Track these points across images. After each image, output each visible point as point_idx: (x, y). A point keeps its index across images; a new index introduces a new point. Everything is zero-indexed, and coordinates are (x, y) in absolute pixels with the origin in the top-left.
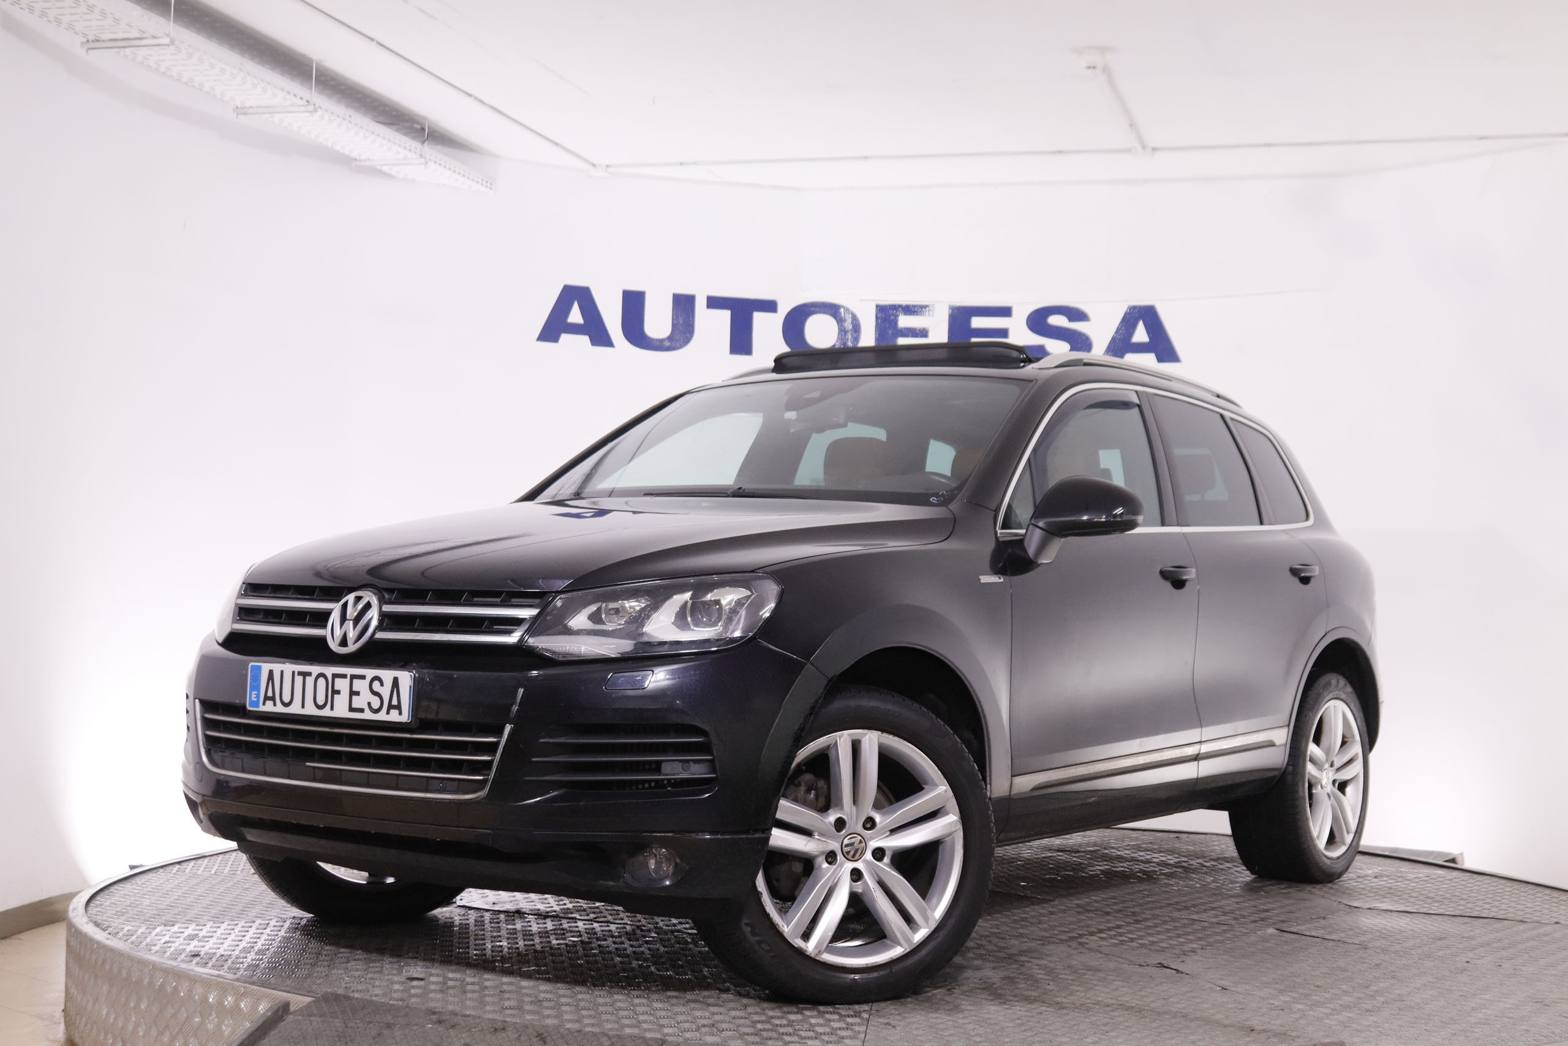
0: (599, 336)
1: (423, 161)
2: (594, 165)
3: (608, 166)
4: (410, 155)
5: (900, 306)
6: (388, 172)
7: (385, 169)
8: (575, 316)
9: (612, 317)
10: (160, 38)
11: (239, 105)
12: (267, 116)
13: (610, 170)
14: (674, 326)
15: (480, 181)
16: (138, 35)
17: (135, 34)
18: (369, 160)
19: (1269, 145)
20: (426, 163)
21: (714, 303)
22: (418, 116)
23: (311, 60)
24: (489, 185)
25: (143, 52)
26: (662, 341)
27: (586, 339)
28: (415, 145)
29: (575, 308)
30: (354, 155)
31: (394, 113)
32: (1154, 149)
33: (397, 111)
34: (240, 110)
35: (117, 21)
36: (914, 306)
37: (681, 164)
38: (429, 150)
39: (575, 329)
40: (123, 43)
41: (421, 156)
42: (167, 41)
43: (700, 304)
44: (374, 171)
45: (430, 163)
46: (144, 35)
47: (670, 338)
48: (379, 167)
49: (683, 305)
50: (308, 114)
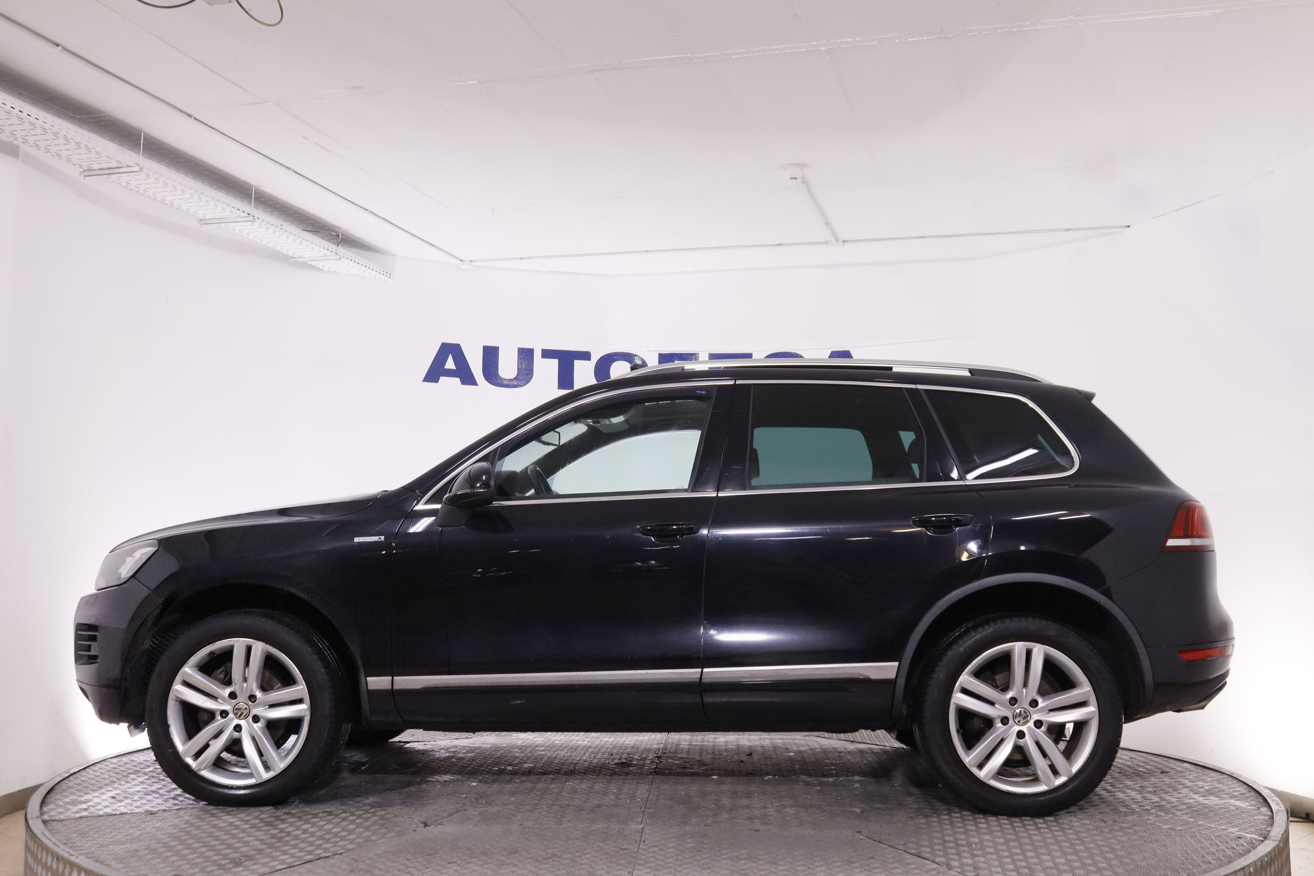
0: (467, 378)
1: (337, 257)
2: (461, 261)
3: (471, 261)
4: (328, 253)
5: (675, 354)
6: (317, 266)
7: (314, 264)
8: (450, 364)
9: (476, 365)
10: (132, 167)
11: (202, 218)
12: (223, 225)
13: (472, 263)
14: (519, 370)
15: (382, 272)
16: (118, 166)
17: (114, 164)
18: (301, 257)
19: (923, 237)
20: (340, 258)
21: (547, 354)
22: (333, 226)
23: (252, 186)
24: (388, 275)
25: (124, 178)
26: (511, 380)
27: (457, 380)
28: (332, 247)
29: (450, 358)
30: (290, 254)
31: (317, 225)
32: (843, 241)
33: (319, 222)
34: (203, 222)
35: (98, 153)
36: (685, 354)
37: (521, 258)
38: (341, 250)
39: (450, 373)
40: (108, 172)
41: (336, 253)
42: (137, 168)
43: (537, 355)
44: (304, 265)
45: (343, 259)
46: (120, 165)
47: (516, 379)
48: (309, 263)
49: (526, 355)
50: (250, 223)
